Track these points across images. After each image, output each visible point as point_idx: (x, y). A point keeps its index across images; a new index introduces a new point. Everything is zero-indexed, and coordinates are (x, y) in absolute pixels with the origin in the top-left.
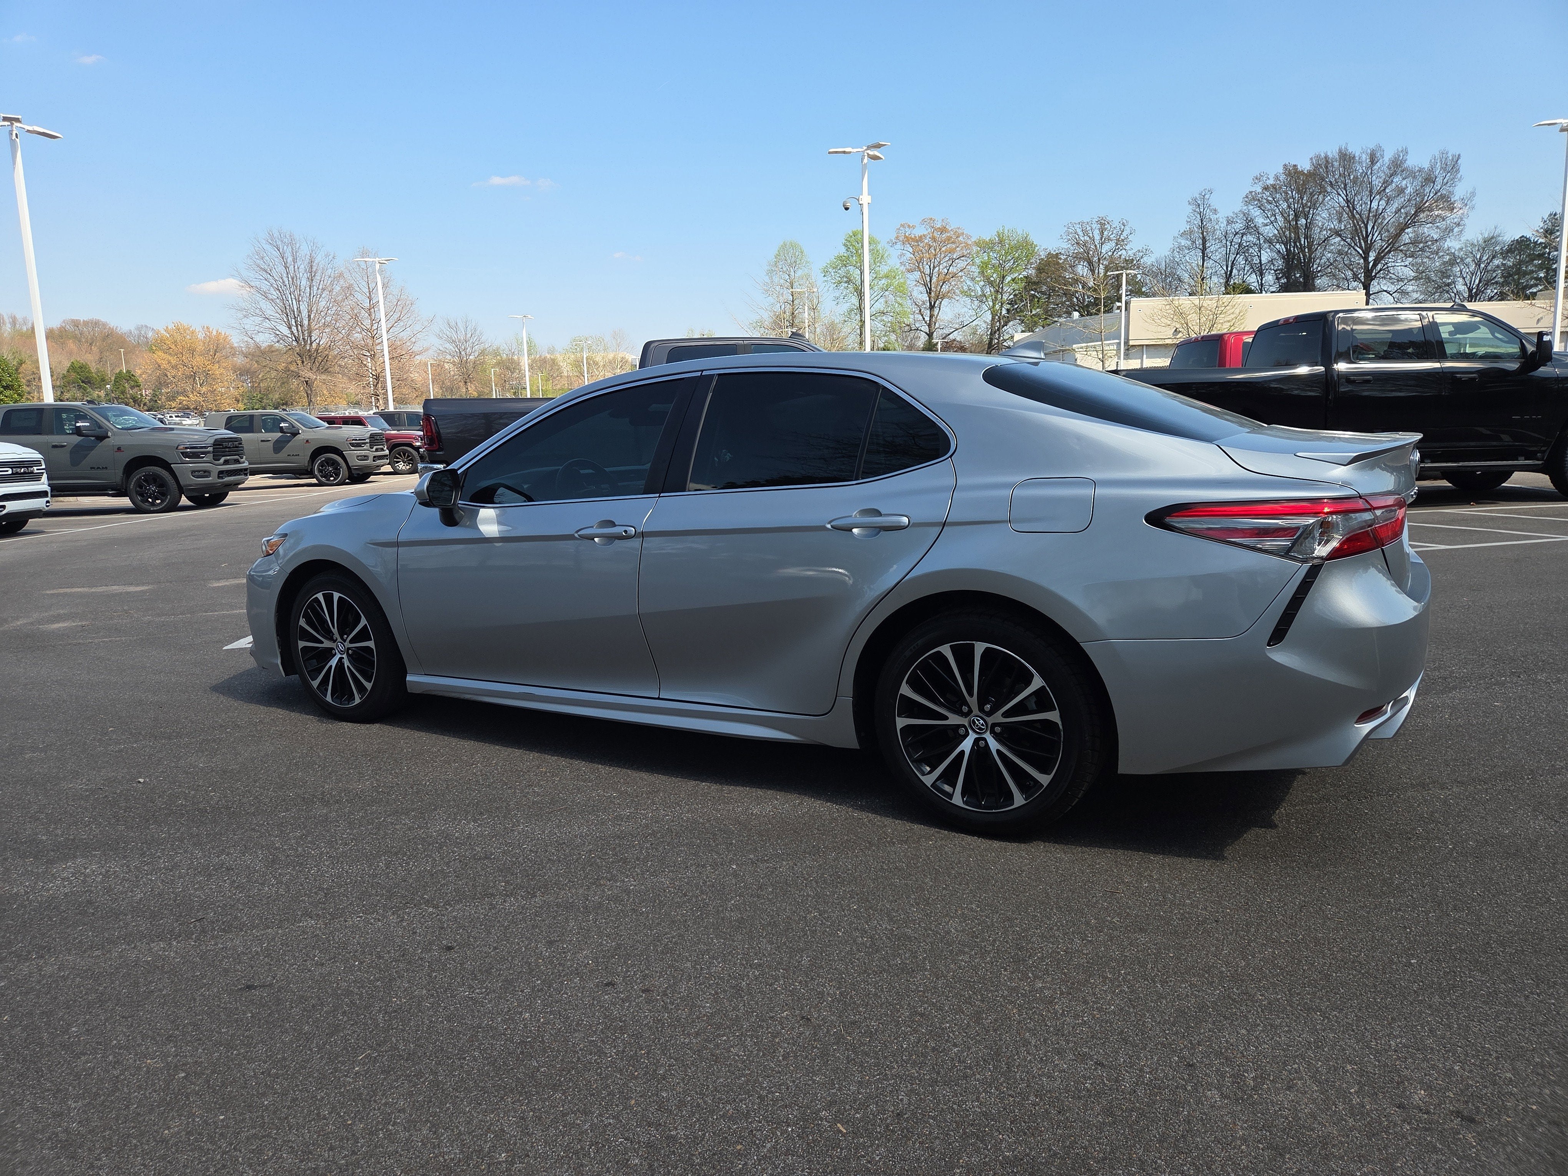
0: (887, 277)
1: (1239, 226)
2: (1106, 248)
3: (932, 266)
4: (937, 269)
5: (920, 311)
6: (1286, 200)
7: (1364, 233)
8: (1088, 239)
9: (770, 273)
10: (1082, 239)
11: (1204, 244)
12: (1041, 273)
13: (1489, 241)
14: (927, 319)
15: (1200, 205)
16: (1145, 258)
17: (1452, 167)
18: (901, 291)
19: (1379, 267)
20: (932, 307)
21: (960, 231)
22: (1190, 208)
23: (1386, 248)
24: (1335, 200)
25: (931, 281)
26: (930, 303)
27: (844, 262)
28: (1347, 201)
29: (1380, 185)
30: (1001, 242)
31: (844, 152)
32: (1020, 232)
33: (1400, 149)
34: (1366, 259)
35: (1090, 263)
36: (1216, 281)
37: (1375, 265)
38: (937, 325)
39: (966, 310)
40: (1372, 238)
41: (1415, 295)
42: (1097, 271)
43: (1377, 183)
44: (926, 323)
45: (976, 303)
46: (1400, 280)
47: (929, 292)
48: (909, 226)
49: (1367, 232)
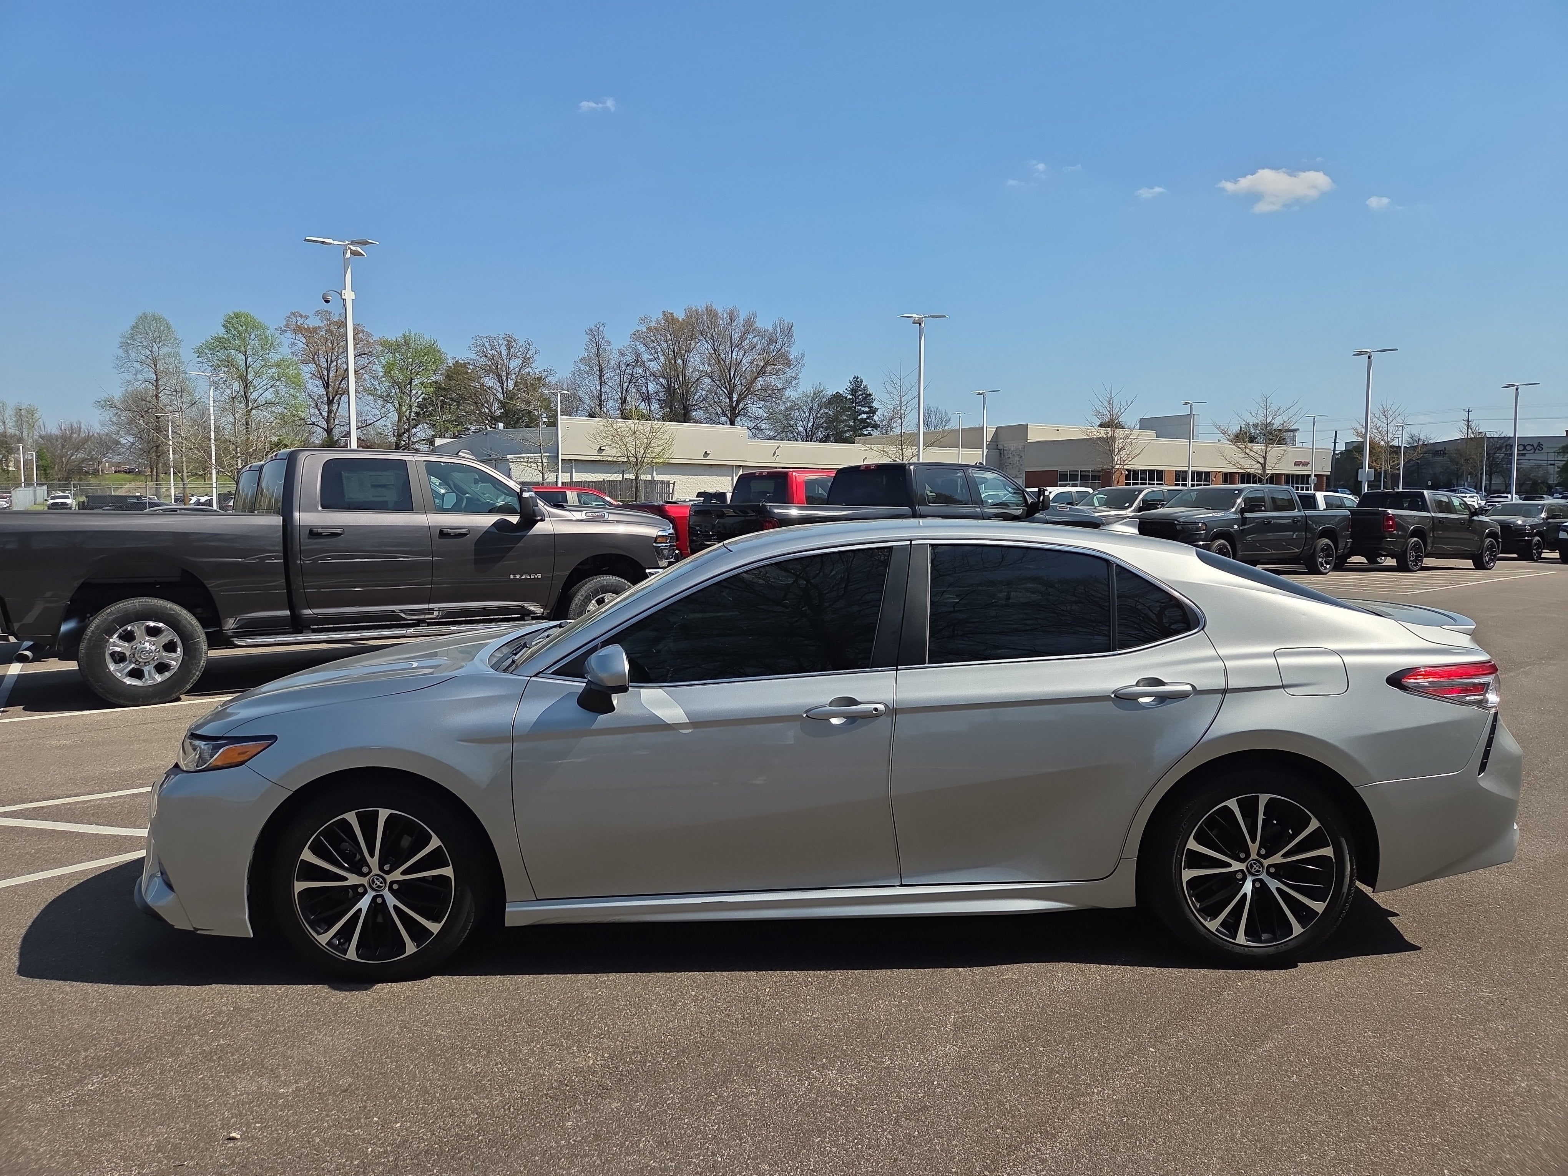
0: (278, 365)
1: (630, 358)
2: (514, 364)
3: (329, 360)
4: (335, 363)
5: (317, 405)
6: (666, 341)
7: (728, 377)
8: (496, 353)
9: (125, 346)
10: (490, 352)
11: (601, 371)
12: (450, 380)
13: (817, 394)
14: (325, 414)
15: (596, 336)
16: (550, 378)
17: (788, 332)
18: (296, 383)
19: (741, 406)
20: (330, 402)
21: (360, 328)
22: (587, 338)
23: (745, 391)
24: (705, 347)
25: (328, 375)
26: (328, 398)
27: (221, 344)
28: (715, 350)
29: (738, 339)
30: (407, 343)
31: (323, 243)
32: (427, 338)
33: (751, 313)
34: (731, 399)
35: (499, 376)
36: (612, 405)
37: (737, 405)
38: (337, 422)
39: (369, 408)
40: (734, 382)
41: (767, 433)
42: (505, 384)
43: (736, 336)
44: (323, 418)
45: (381, 402)
46: (756, 418)
47: (327, 386)
48: (301, 316)
49: (730, 377)
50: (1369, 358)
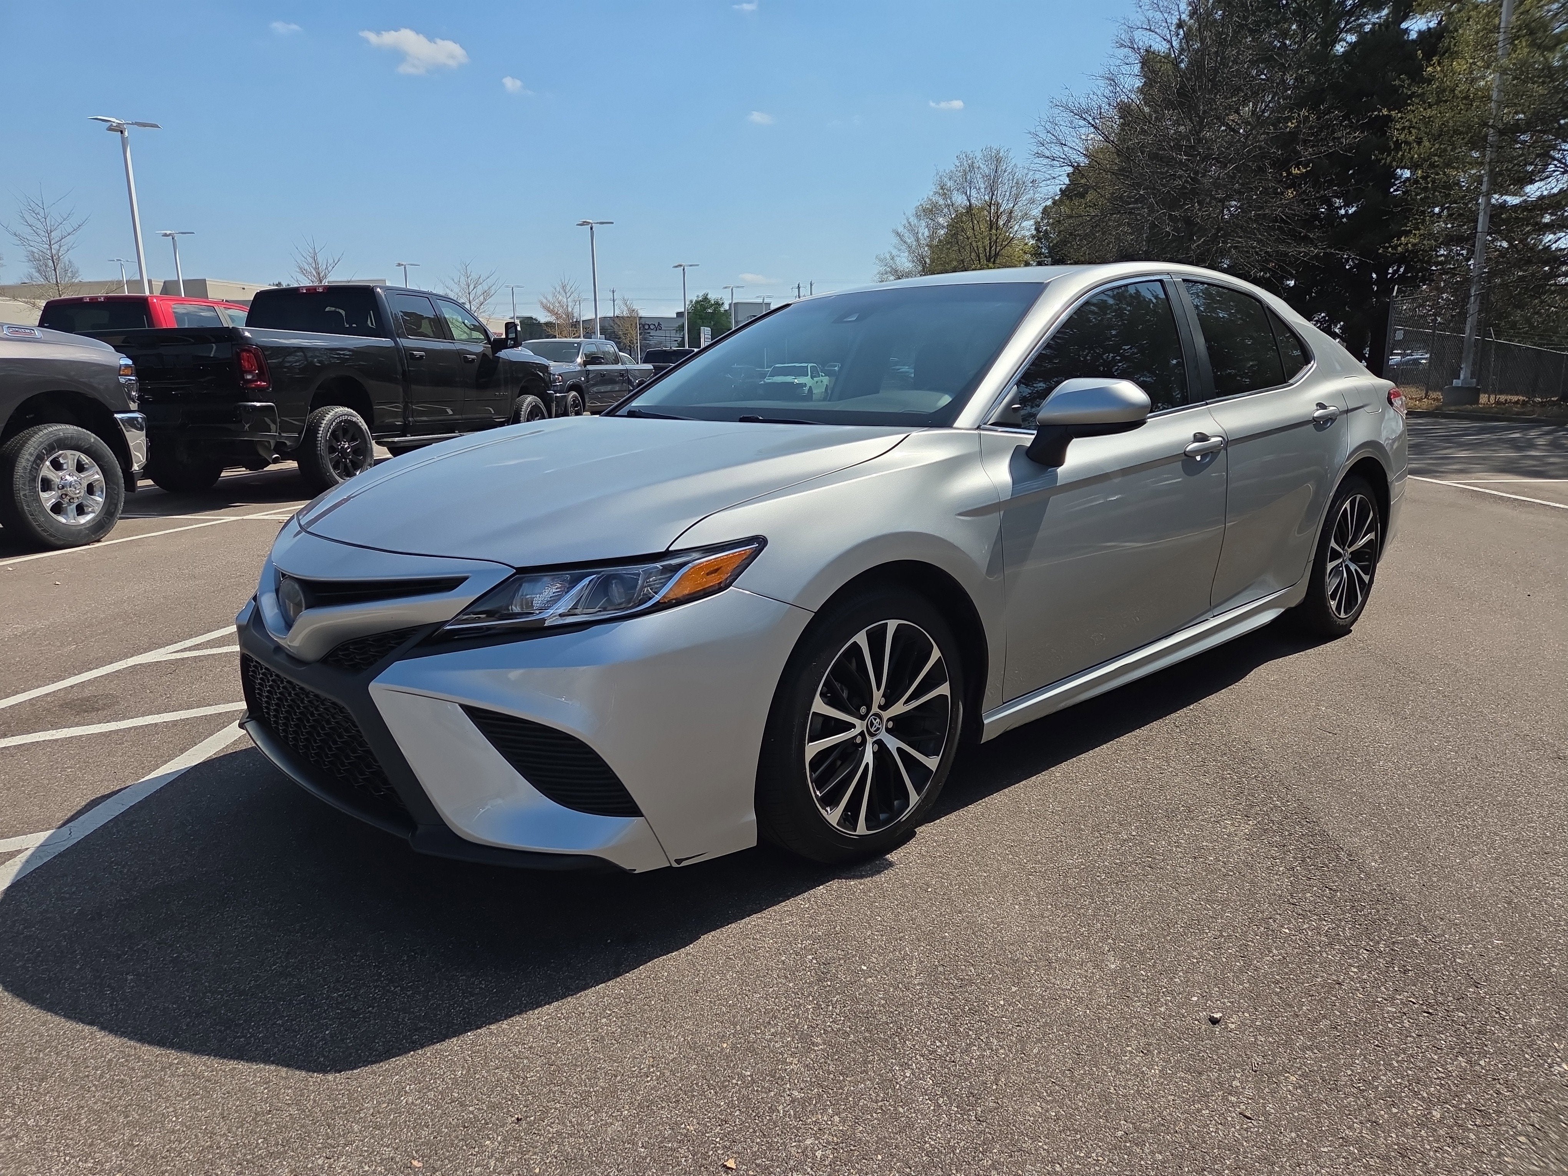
50: (591, 229)
